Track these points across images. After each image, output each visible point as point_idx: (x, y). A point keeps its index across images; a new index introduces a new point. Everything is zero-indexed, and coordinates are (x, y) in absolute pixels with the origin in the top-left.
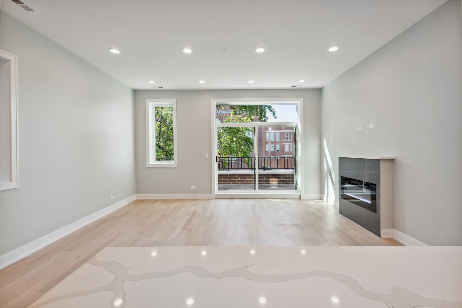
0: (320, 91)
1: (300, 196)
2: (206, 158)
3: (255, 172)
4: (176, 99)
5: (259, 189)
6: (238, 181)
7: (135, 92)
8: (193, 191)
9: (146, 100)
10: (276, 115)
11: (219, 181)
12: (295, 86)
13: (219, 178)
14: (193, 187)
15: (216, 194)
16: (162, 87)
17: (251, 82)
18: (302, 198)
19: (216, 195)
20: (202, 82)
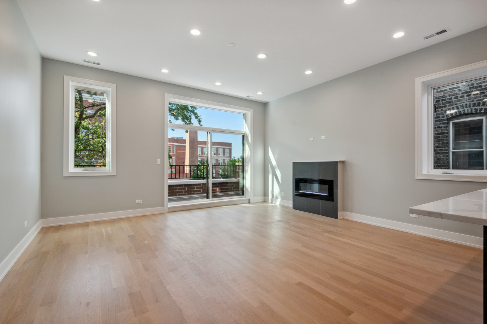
0: (265, 105)
1: (249, 200)
2: (157, 163)
3: (207, 181)
4: (115, 85)
5: (212, 198)
6: (185, 192)
7: (45, 61)
8: (139, 206)
9: (66, 77)
10: (201, 123)
11: (169, 193)
12: (249, 97)
13: (169, 189)
14: (139, 201)
15: (169, 206)
16: (99, 64)
17: (218, 84)
18: (251, 202)
19: (170, 208)
20: (165, 71)
